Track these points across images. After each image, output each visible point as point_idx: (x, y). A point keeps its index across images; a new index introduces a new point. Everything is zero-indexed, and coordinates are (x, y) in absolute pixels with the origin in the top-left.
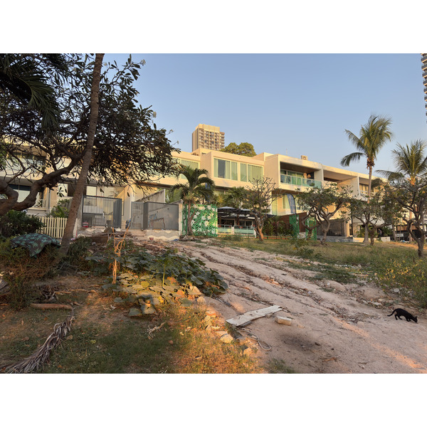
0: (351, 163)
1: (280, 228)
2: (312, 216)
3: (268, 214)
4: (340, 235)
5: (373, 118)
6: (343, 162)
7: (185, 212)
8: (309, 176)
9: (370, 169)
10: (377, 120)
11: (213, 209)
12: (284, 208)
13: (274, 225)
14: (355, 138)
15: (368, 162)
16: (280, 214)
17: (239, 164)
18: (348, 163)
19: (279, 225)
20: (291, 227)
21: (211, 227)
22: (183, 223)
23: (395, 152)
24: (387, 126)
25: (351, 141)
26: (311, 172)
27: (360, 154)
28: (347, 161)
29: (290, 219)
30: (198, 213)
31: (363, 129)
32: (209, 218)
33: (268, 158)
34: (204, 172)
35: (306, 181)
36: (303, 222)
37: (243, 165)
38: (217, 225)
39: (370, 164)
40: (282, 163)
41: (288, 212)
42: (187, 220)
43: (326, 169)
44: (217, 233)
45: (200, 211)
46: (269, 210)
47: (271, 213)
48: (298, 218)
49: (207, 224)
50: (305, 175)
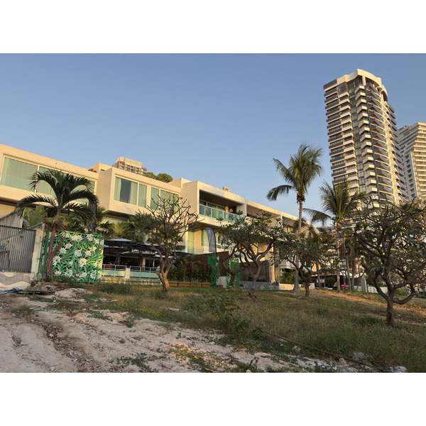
0: (279, 197)
1: (195, 271)
2: (236, 256)
3: (183, 251)
4: (264, 281)
5: (303, 148)
6: (269, 196)
7: (45, 242)
8: (231, 210)
9: (301, 204)
10: (307, 150)
11: (97, 241)
12: (202, 245)
13: (188, 266)
14: (284, 169)
15: (298, 196)
16: (197, 252)
17: (149, 189)
18: (275, 197)
19: (194, 267)
20: (210, 270)
21: (89, 268)
22: (41, 259)
23: (323, 189)
24: (318, 158)
25: (279, 171)
26: (233, 206)
27: (288, 187)
28: (273, 194)
29: (209, 258)
30: (68, 246)
31: (292, 159)
32: (88, 253)
33: (185, 185)
34: (84, 181)
35: (227, 216)
36: (224, 263)
37: (154, 190)
38: (100, 265)
39: (301, 198)
40: (201, 192)
41: (206, 250)
42: (47, 256)
43: (249, 204)
44: (100, 277)
45: (72, 242)
46: (184, 247)
47: (186, 251)
48: (218, 259)
49: (83, 262)
50: (227, 208)
